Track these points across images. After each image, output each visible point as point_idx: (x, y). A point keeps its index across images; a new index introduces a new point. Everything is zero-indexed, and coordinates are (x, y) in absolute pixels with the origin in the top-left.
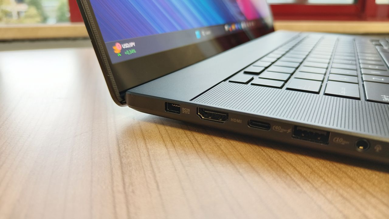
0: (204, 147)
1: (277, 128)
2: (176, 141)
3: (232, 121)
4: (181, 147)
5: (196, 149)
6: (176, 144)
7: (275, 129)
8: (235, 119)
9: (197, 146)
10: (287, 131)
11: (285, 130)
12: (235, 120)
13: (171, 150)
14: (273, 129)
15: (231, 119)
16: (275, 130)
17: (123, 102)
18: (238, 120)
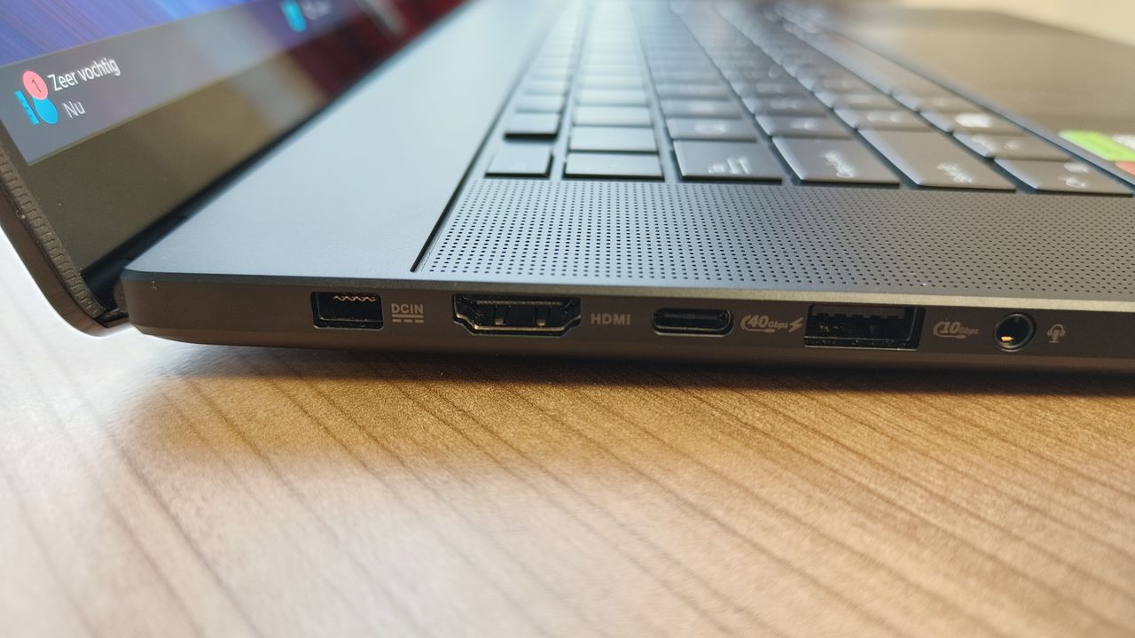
0: (508, 434)
1: (754, 321)
2: (392, 438)
3: (596, 321)
4: (428, 458)
5: (489, 450)
6: (399, 448)
7: (750, 327)
8: (605, 315)
9: (481, 436)
10: (790, 327)
11: (781, 326)
12: (607, 319)
13: (397, 477)
14: (743, 326)
15: (593, 315)
16: (748, 329)
17: (107, 316)
18: (616, 316)
